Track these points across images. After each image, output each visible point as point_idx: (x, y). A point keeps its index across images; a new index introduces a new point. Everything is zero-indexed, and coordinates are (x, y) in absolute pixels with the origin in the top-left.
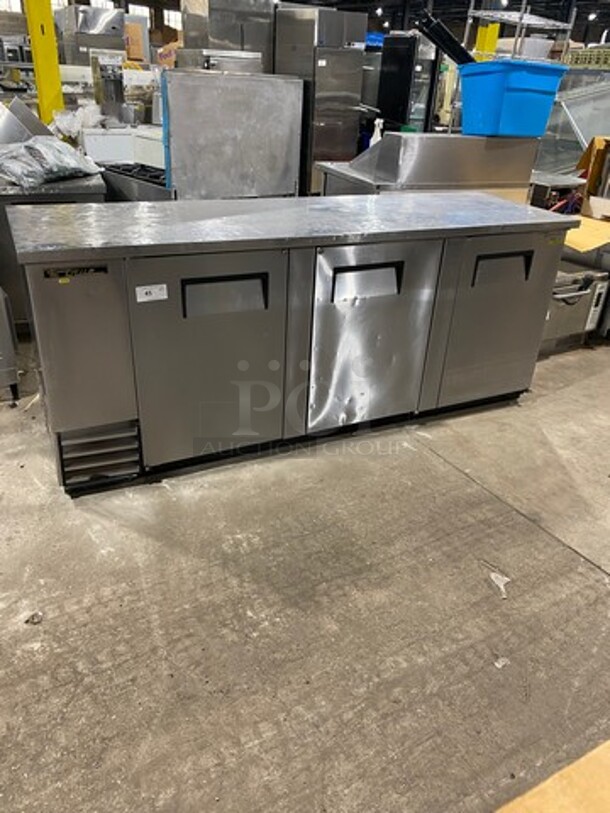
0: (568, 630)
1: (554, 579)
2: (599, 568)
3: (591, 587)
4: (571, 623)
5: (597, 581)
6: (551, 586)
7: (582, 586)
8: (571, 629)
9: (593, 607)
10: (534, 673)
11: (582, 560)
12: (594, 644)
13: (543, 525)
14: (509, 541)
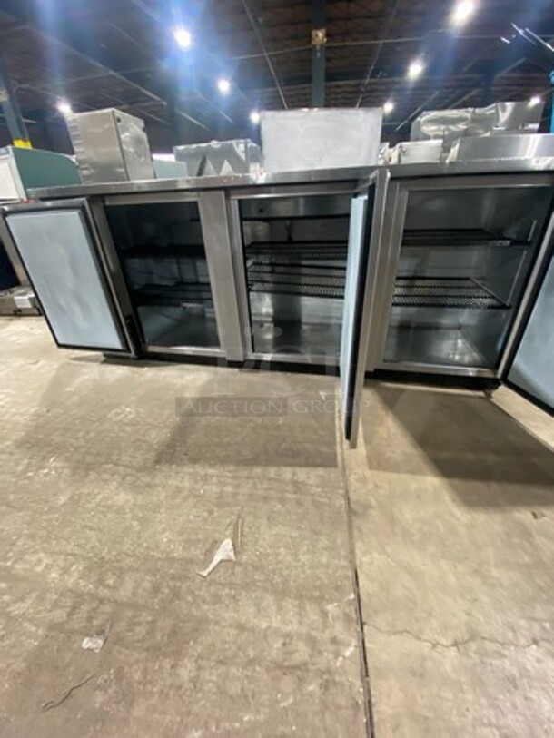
0: (206, 675)
1: (282, 593)
2: (362, 624)
3: (312, 642)
4: (222, 669)
5: (334, 641)
6: (269, 600)
7: (304, 630)
8: (211, 677)
9: (278, 672)
10: (98, 688)
11: (352, 596)
12: (206, 726)
13: (356, 522)
14: (294, 517)
